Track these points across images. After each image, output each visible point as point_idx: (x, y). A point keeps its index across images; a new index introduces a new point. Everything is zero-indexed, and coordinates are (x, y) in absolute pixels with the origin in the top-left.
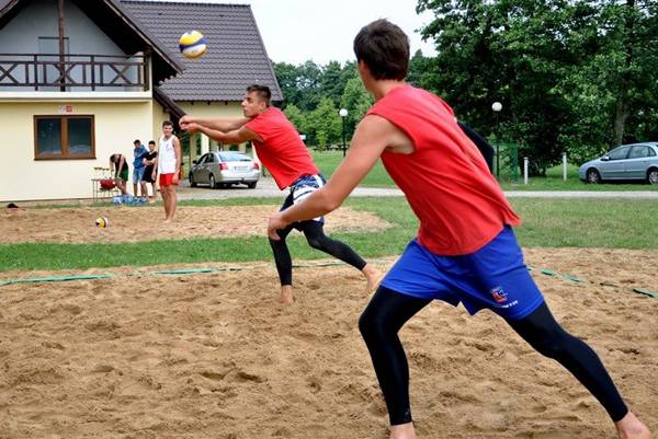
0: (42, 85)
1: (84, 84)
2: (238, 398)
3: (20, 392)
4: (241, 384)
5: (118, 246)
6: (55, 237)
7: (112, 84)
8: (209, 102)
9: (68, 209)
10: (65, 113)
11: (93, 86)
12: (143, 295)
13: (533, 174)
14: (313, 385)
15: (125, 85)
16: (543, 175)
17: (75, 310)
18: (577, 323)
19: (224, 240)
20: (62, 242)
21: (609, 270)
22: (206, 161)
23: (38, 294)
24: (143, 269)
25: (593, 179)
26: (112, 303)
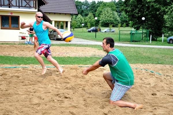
0: (3, 5)
1: (16, 6)
2: (65, 103)
3: (6, 99)
4: (66, 99)
5: (28, 58)
6: (9, 54)
7: (25, 7)
8: (55, 13)
9: (11, 45)
10: (10, 15)
11: (19, 7)
12: (38, 73)
13: (153, 40)
14: (85, 100)
15: (29, 7)
16: (156, 40)
17: (18, 77)
18: (157, 87)
19: (60, 57)
20: (11, 56)
21: (170, 71)
22: (53, 32)
23: (7, 72)
24: (37, 65)
25: (171, 42)
26: (29, 75)
